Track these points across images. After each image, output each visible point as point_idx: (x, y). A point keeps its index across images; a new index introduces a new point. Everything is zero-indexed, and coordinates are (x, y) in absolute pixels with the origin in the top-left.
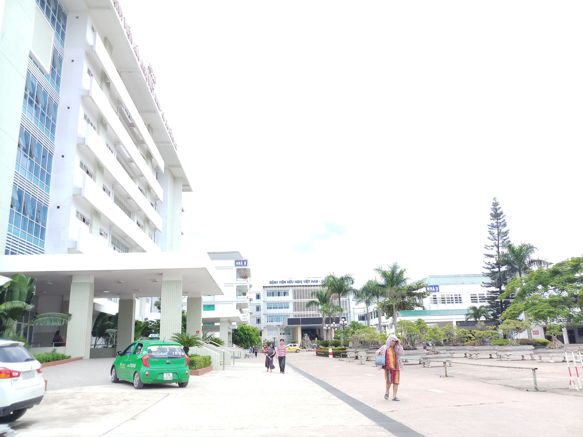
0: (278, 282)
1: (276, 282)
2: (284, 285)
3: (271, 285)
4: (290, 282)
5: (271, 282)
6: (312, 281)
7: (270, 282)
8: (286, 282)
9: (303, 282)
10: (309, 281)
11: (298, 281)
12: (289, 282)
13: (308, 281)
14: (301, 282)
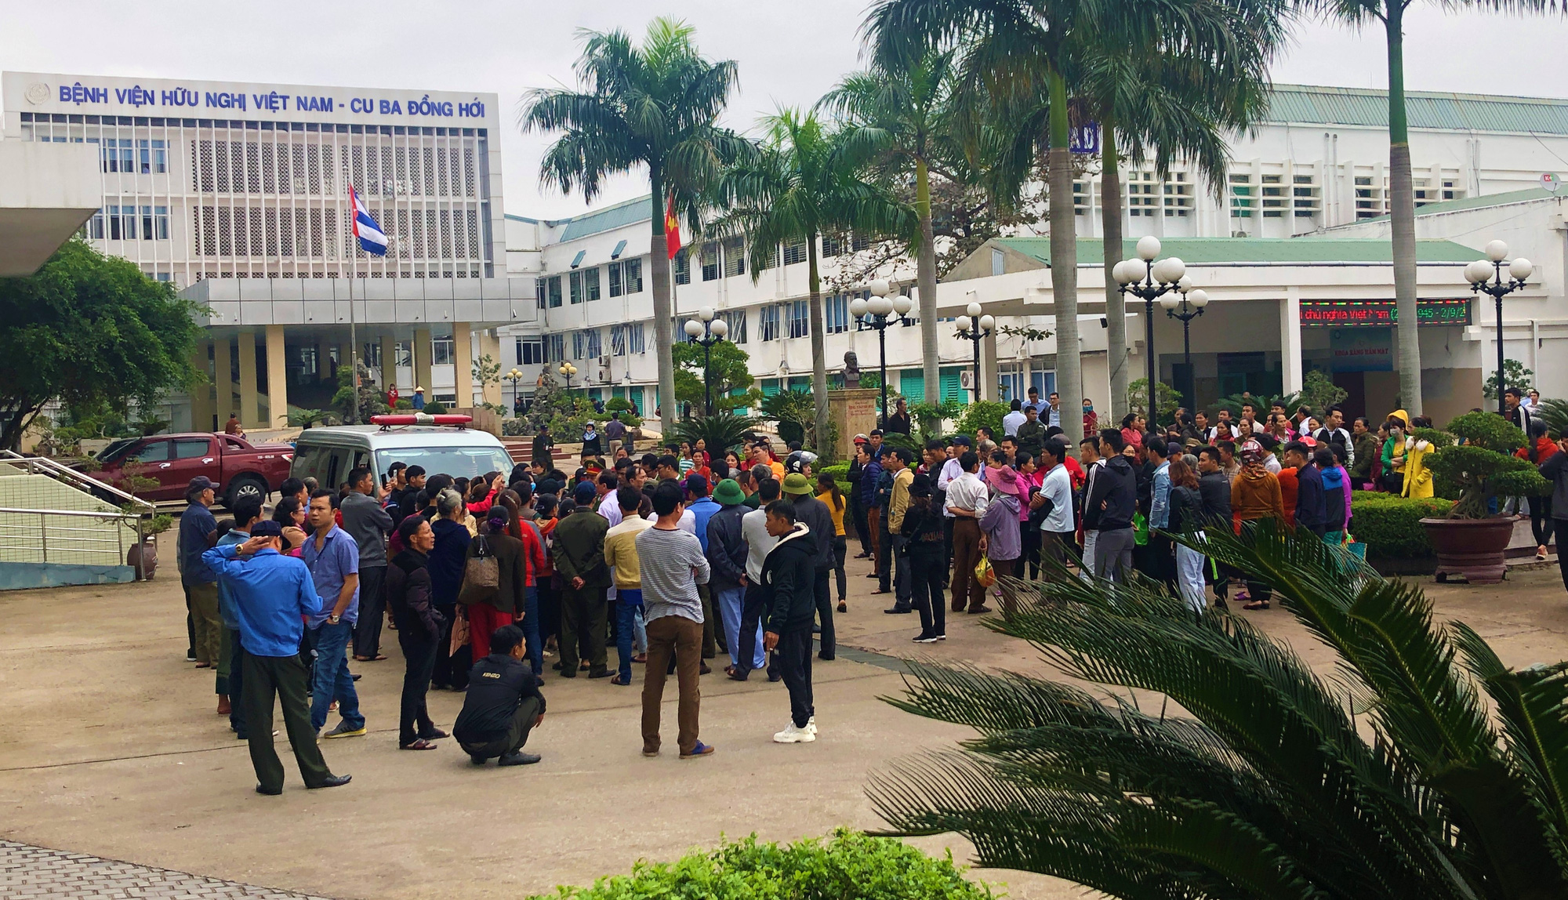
0: (113, 97)
1: (95, 96)
2: (147, 111)
3: (70, 108)
4: (180, 100)
5: (65, 94)
6: (301, 103)
7: (62, 94)
8: (158, 98)
9: (250, 103)
10: (285, 98)
11: (224, 98)
12: (171, 98)
13: (281, 101)
14: (242, 101)
